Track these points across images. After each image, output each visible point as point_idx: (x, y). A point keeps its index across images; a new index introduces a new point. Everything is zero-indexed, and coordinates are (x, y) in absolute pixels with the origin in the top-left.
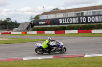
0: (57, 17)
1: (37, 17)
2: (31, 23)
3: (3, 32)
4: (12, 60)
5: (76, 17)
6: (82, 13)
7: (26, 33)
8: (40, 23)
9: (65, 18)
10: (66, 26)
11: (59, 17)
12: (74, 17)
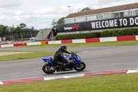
0: (88, 20)
1: (61, 21)
2: (53, 30)
3: (15, 43)
4: (28, 80)
5: (114, 19)
6: (122, 13)
7: (47, 43)
8: (65, 29)
9: (98, 21)
10: (101, 31)
11: (92, 20)
12: (111, 19)
